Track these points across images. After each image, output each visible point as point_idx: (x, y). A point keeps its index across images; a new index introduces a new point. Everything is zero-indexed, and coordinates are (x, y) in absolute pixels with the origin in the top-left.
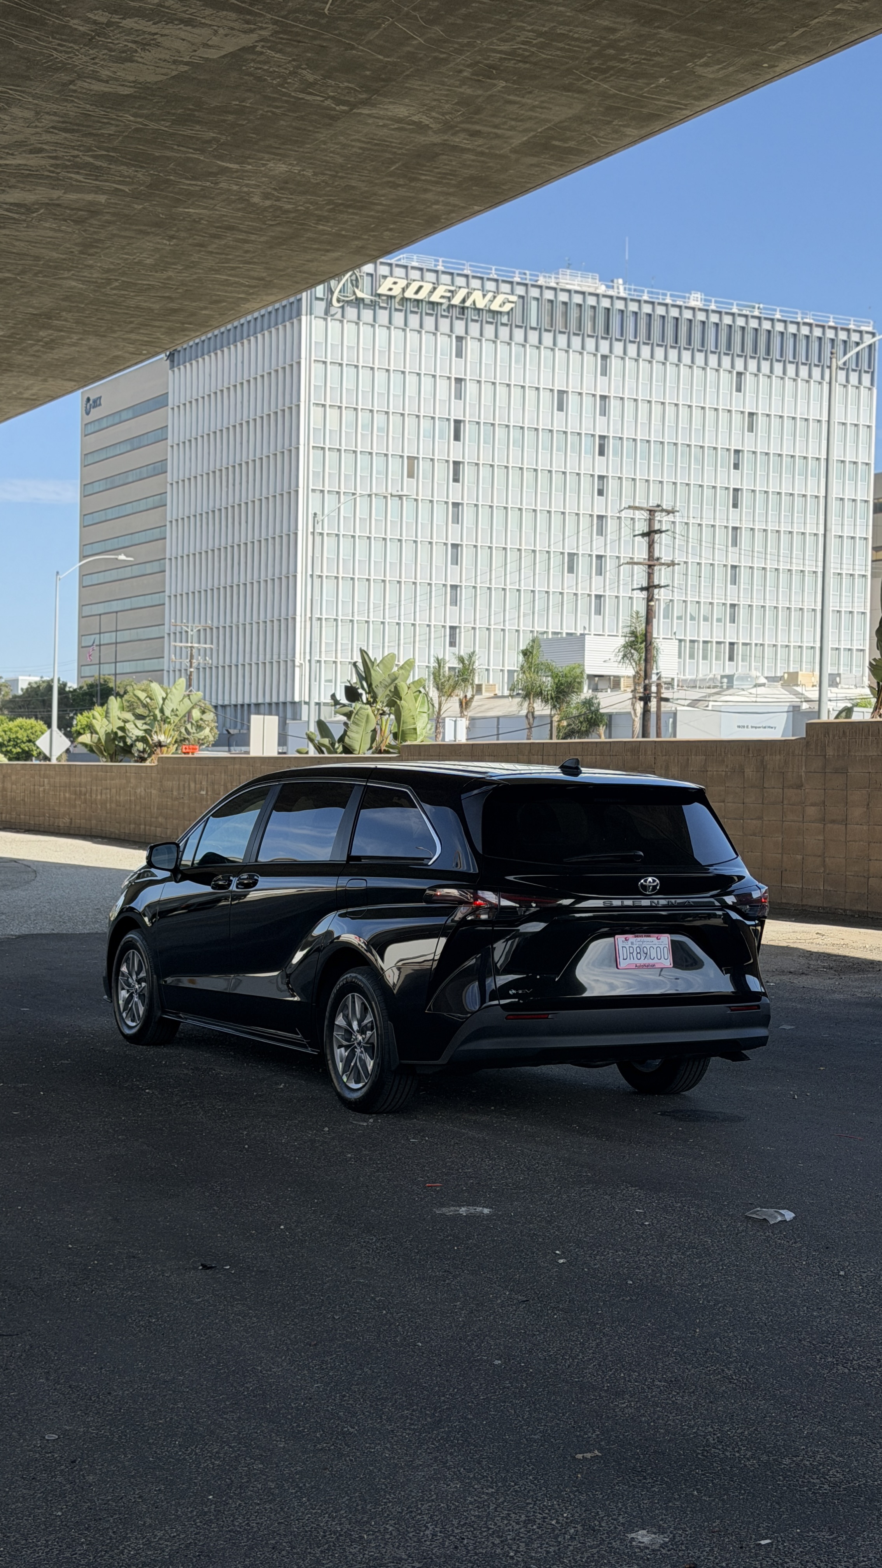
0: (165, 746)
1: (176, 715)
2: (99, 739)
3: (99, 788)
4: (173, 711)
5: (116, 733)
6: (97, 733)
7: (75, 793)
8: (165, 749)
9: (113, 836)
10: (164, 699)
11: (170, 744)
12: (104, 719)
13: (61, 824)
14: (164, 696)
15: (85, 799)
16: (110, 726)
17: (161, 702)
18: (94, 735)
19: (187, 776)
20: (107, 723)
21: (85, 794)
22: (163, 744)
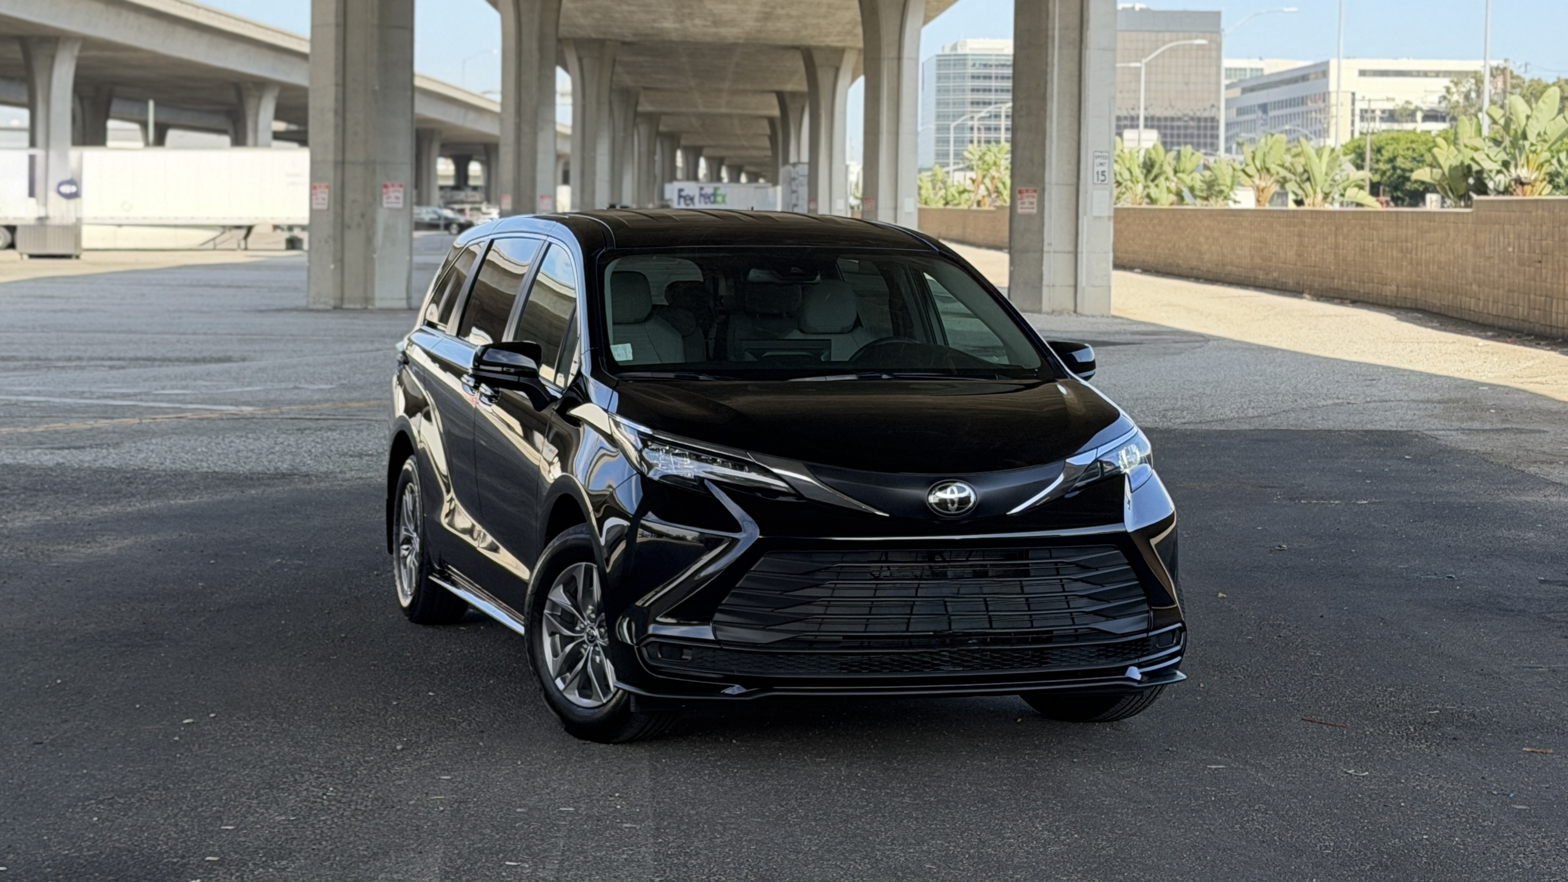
0: (1528, 184)
1: (1545, 141)
2: (1444, 174)
3: (1424, 243)
4: (1539, 135)
5: (1469, 167)
6: (1440, 167)
7: (1402, 251)
8: (1528, 188)
9: (1435, 310)
10: (1528, 117)
11: (1536, 180)
12: (1452, 147)
13: (1388, 294)
14: (1529, 112)
15: (1411, 258)
16: (1460, 158)
17: (1523, 122)
18: (1435, 170)
19: (1497, 226)
20: (1456, 152)
21: (1411, 253)
22: (1523, 180)
